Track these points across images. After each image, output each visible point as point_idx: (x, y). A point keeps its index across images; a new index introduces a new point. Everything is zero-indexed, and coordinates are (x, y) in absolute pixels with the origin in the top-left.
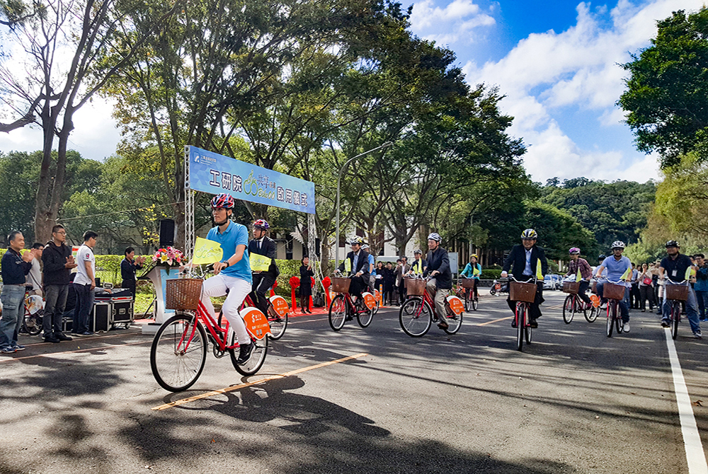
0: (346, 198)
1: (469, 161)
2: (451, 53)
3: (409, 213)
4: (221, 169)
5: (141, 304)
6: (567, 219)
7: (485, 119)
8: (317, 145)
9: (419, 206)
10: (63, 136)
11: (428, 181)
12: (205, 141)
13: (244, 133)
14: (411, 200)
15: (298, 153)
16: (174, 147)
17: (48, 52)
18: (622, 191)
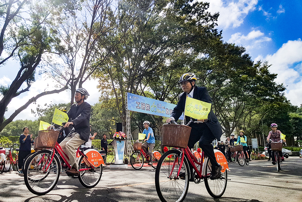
1: (257, 95)
2: (244, 48)
7: (263, 76)
11: (238, 105)
14: (231, 115)
15: (175, 95)
17: (73, 62)
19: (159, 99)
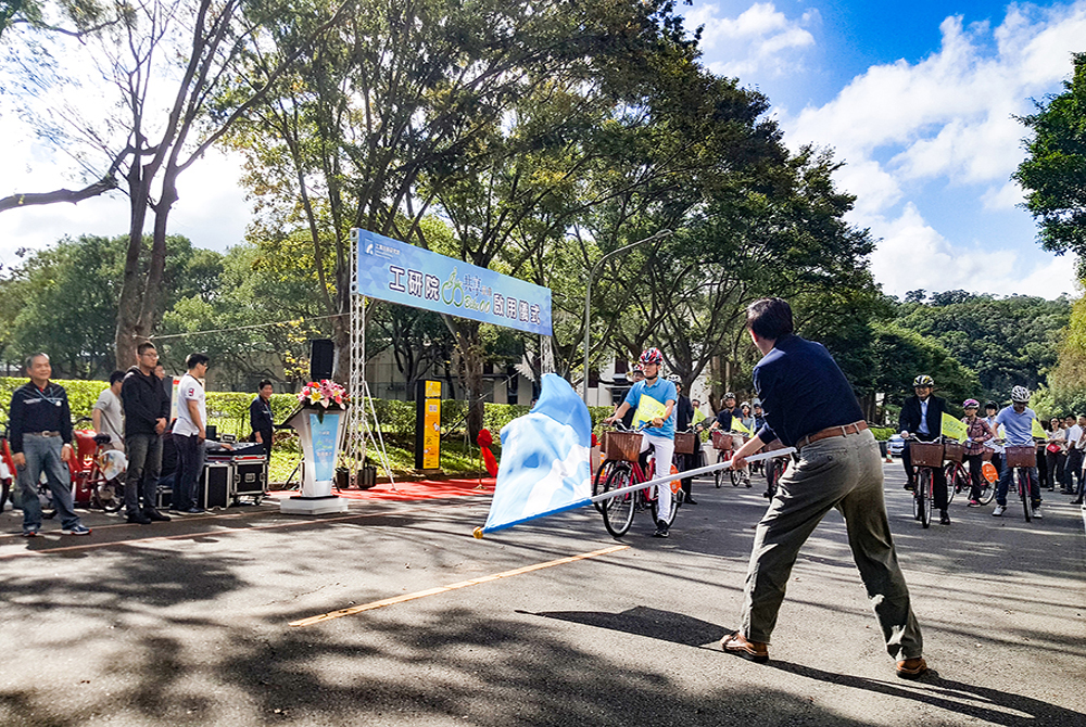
0: (600, 314)
1: (788, 262)
2: (762, 98)
3: (697, 338)
4: (407, 266)
5: (279, 467)
6: (936, 352)
7: (812, 198)
8: (557, 233)
9: (711, 327)
10: (162, 211)
11: (725, 290)
12: (385, 224)
13: (444, 213)
14: (698, 319)
15: (526, 245)
16: (335, 232)
17: (139, 79)
18: (1018, 311)
19: (471, 253)
